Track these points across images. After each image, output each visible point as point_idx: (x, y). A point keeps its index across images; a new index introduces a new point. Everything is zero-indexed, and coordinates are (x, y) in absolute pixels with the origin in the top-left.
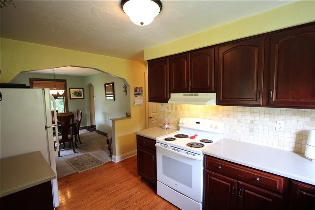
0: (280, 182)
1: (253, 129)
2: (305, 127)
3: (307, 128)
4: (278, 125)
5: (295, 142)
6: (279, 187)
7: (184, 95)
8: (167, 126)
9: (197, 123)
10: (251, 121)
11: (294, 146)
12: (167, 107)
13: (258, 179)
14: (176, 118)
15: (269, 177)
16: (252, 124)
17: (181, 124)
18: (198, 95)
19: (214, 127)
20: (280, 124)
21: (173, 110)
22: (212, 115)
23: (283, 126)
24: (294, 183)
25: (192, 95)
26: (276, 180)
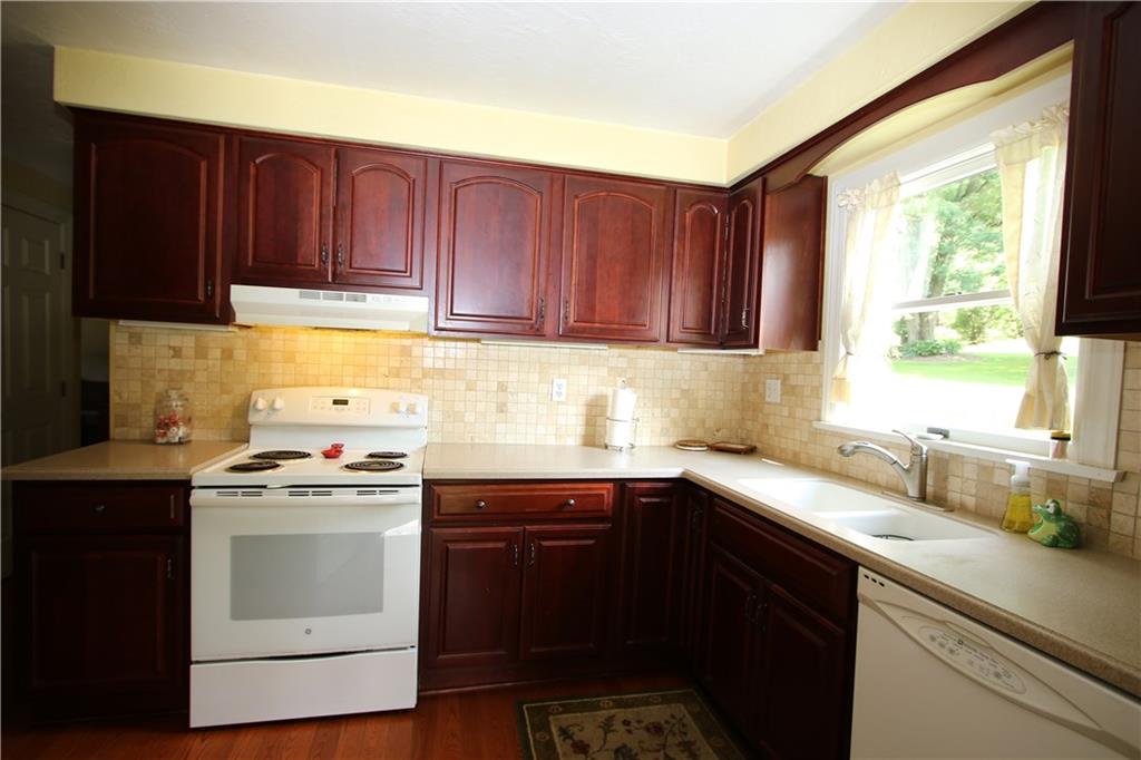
0: (609, 493)
1: (505, 404)
2: (600, 388)
3: (603, 390)
4: (555, 389)
5: (584, 423)
6: (608, 504)
7: (301, 296)
8: (179, 432)
9: (336, 402)
10: (499, 383)
11: (583, 433)
12: (174, 348)
13: (572, 502)
14: (228, 393)
15: (590, 489)
16: (503, 391)
17: (262, 413)
18: (364, 300)
19: (403, 408)
20: (560, 386)
21: (210, 362)
22: (387, 373)
23: (564, 391)
24: (630, 485)
25: (341, 299)
26: (601, 492)
